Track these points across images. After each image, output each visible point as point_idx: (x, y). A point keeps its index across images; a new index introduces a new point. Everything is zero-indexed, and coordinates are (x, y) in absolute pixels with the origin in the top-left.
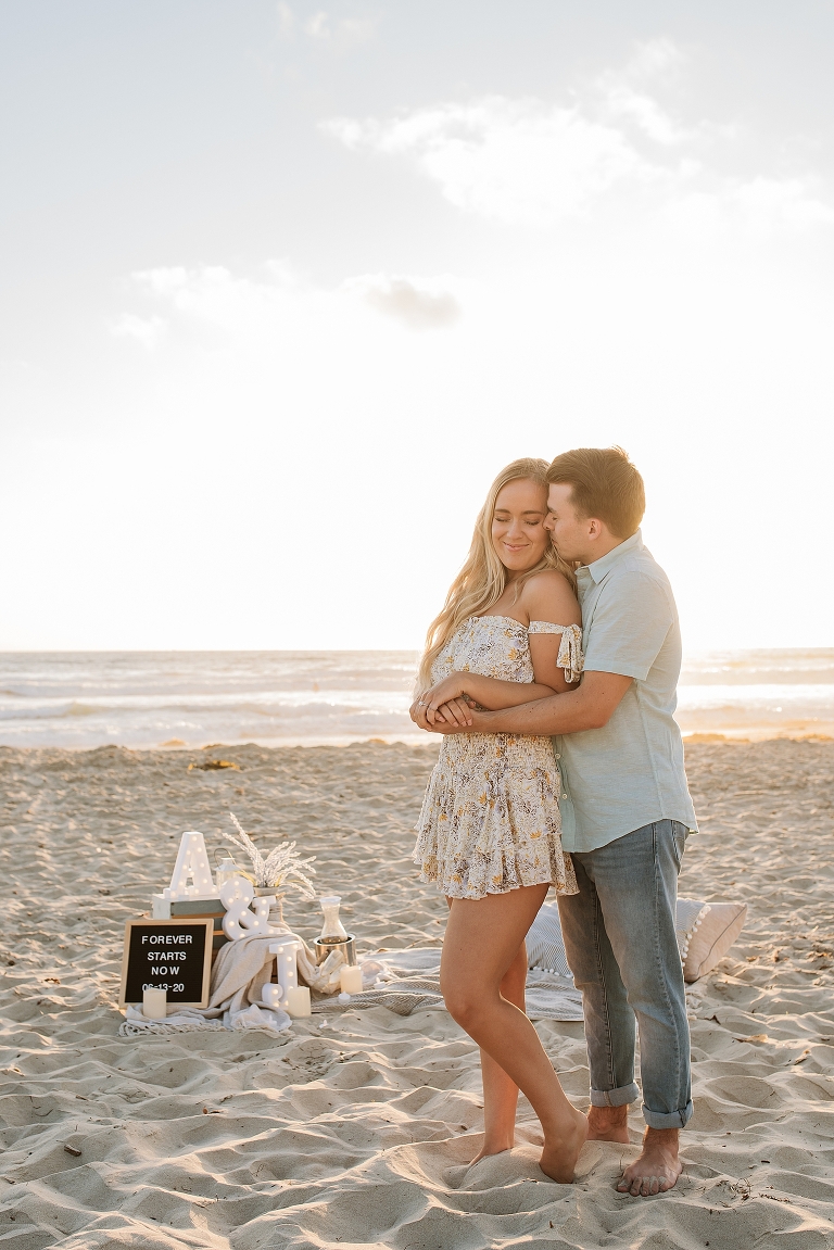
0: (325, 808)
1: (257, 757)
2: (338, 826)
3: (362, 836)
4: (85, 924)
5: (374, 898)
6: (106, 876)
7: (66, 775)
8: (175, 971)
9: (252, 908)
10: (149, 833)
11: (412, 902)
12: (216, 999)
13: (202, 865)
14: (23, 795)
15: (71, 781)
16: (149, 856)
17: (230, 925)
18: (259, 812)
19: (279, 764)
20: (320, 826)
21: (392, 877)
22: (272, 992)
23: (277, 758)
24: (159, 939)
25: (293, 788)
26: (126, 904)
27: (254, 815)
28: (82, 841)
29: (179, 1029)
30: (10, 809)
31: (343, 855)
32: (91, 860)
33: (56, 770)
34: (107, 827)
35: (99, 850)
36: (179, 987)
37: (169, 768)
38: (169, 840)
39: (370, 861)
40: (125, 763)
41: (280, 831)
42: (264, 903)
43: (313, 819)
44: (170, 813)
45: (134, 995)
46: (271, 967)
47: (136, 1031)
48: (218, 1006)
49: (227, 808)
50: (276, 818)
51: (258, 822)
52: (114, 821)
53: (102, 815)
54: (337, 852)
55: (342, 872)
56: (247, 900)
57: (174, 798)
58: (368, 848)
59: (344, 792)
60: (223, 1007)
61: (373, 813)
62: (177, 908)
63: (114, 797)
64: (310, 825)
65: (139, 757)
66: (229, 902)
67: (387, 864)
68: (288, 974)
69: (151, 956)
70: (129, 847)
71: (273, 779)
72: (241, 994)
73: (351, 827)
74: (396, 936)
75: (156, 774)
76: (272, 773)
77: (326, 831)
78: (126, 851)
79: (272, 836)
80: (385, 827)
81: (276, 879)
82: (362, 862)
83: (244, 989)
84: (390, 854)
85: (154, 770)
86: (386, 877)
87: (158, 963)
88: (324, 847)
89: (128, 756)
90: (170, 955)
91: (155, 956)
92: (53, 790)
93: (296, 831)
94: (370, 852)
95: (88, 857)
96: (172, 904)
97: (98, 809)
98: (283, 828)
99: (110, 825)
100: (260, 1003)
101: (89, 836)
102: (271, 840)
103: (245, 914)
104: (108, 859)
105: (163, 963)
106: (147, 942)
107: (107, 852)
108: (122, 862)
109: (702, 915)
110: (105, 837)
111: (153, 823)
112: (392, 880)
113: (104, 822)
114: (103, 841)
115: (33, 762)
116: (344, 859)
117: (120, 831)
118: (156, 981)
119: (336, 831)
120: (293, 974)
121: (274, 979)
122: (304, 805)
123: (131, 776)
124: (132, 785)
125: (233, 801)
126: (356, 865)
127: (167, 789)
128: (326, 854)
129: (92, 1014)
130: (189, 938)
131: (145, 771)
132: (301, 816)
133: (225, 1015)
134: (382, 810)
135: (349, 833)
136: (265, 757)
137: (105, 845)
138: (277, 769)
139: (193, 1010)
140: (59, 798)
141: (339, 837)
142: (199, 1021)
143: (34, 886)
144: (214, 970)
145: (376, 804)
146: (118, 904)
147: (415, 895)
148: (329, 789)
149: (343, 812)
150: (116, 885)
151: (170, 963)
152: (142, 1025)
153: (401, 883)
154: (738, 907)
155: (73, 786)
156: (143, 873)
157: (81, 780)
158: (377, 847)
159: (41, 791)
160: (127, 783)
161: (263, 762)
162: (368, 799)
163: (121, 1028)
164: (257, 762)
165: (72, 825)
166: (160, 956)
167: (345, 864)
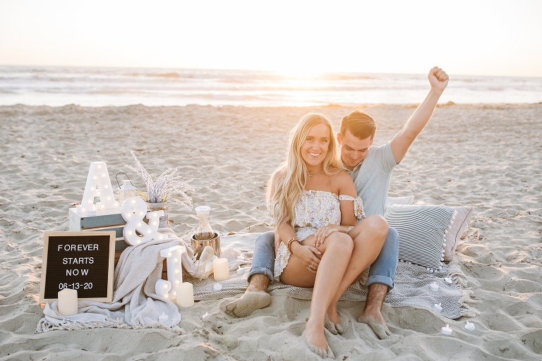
0: (179, 135)
1: (143, 110)
2: (187, 145)
3: (201, 151)
4: (37, 212)
5: (216, 191)
6: (57, 175)
7: (46, 117)
8: (85, 272)
9: (146, 220)
10: (86, 149)
11: (238, 193)
12: (118, 295)
13: (106, 187)
14: (21, 128)
15: (48, 121)
16: (84, 163)
17: (129, 234)
18: (146, 137)
19: (154, 113)
20: (178, 145)
21: (223, 177)
22: (163, 287)
23: (153, 110)
24: (72, 247)
25: (162, 125)
26: (65, 196)
27: (143, 139)
28: (47, 154)
29: (87, 326)
30: (12, 135)
31: (193, 162)
32: (50, 165)
33: (42, 115)
34: (62, 145)
35: (55, 159)
36: (89, 286)
37: (99, 115)
38: (97, 153)
39: (208, 166)
40: (77, 112)
41: (157, 148)
42: (155, 216)
43: (174, 141)
44: (99, 137)
45: (51, 292)
46: (161, 266)
47: (51, 327)
48: (121, 300)
49: (128, 135)
50: (155, 141)
51: (145, 143)
52: (67, 142)
53: (61, 138)
54: (189, 161)
55: (193, 173)
56: (142, 214)
57: (101, 129)
58: (206, 158)
59: (188, 127)
60: (125, 301)
61: (205, 138)
62: (86, 222)
63: (70, 129)
64: (173, 144)
65: (85, 109)
66: (128, 216)
67: (218, 168)
68: (175, 272)
69: (65, 261)
70: (74, 157)
71: (151, 121)
72: (139, 289)
73: (194, 146)
74: (236, 220)
75: (93, 117)
76: (151, 117)
77: (182, 148)
78: (71, 160)
79: (153, 151)
80: (211, 146)
81: (163, 194)
82: (204, 166)
83: (141, 285)
84: (218, 162)
85: (92, 115)
86: (218, 176)
87: (71, 267)
88: (181, 158)
89: (79, 109)
90: (81, 260)
91: (68, 260)
92: (38, 125)
93: (165, 148)
94: (207, 160)
95: (49, 163)
96: (82, 219)
97: (59, 135)
98: (158, 146)
99: (65, 144)
100: (154, 296)
101: (51, 151)
102: (153, 153)
103: (140, 225)
104: (59, 165)
105: (76, 266)
106: (62, 250)
107: (60, 161)
108: (68, 166)
109: (454, 217)
110: (61, 151)
111: (89, 144)
112: (222, 178)
113: (62, 143)
114: (59, 153)
115: (31, 111)
116: (194, 165)
117: (70, 147)
118: (70, 282)
119: (187, 148)
120: (179, 271)
121: (165, 276)
122: (168, 134)
123: (80, 118)
124: (80, 122)
125: (132, 132)
126: (201, 168)
127: (97, 125)
128: (183, 162)
129: (17, 307)
130: (96, 247)
131: (88, 116)
132: (167, 139)
133: (126, 307)
134: (209, 137)
135: (194, 149)
136: (147, 110)
137: (60, 156)
138: (154, 116)
139: (100, 305)
140: (40, 129)
141: (189, 151)
142: (104, 317)
143: (12, 182)
144: (117, 270)
145: (205, 134)
146: (60, 196)
147: (239, 188)
148: (180, 126)
149: (189, 138)
150: (62, 181)
151: (81, 267)
152: (56, 322)
153: (228, 180)
154: (468, 209)
155: (49, 123)
156: (80, 174)
157: (53, 120)
158: (211, 157)
159: (31, 125)
160: (77, 122)
161: (146, 112)
162: (200, 131)
163: (39, 324)
164: (143, 112)
165: (43, 144)
166: (72, 261)
167: (194, 168)
